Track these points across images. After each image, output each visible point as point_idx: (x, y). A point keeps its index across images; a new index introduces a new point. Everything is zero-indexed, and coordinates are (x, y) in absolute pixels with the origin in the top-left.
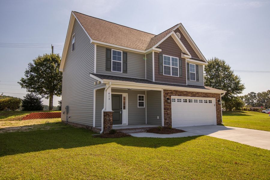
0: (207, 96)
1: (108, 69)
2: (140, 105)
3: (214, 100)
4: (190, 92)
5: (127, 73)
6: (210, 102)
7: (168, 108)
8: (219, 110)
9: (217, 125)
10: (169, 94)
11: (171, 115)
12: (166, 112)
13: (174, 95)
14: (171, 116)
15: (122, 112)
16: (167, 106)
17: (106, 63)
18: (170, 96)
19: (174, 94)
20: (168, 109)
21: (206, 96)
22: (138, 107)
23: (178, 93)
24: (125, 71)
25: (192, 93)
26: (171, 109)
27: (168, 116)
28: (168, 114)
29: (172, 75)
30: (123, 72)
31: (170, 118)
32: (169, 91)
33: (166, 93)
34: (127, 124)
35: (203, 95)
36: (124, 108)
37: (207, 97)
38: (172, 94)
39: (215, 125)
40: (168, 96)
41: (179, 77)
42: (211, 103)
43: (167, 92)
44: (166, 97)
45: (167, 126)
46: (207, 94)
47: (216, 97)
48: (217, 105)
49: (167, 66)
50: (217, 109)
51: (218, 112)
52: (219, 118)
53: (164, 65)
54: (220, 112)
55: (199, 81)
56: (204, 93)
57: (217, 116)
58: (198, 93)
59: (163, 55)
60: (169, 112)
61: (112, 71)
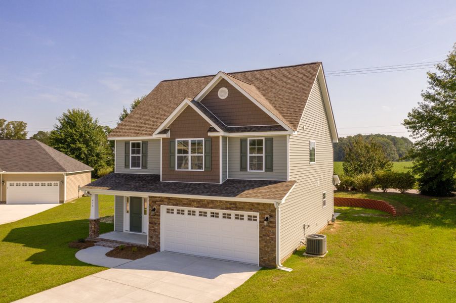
0: (236, 207)
4: (194, 201)
5: (147, 168)
6: (252, 218)
8: (268, 238)
10: (157, 203)
12: (152, 227)
13: (165, 205)
14: (160, 234)
16: (154, 220)
18: (160, 206)
19: (166, 203)
20: (155, 223)
21: (234, 207)
23: (172, 201)
24: (145, 166)
26: (159, 224)
27: (155, 233)
28: (154, 231)
30: (142, 168)
31: (158, 237)
32: (157, 199)
33: (153, 202)
35: (224, 206)
36: (145, 213)
37: (236, 210)
38: (162, 203)
39: (257, 266)
40: (156, 205)
42: (255, 220)
43: (154, 200)
45: (153, 247)
47: (262, 210)
48: (263, 228)
49: (183, 155)
50: (264, 235)
51: (265, 242)
52: (268, 253)
53: (177, 155)
54: (273, 242)
55: (274, 171)
56: (226, 202)
57: (260, 249)
58: (212, 201)
59: (177, 140)
60: (156, 227)
61: (130, 167)
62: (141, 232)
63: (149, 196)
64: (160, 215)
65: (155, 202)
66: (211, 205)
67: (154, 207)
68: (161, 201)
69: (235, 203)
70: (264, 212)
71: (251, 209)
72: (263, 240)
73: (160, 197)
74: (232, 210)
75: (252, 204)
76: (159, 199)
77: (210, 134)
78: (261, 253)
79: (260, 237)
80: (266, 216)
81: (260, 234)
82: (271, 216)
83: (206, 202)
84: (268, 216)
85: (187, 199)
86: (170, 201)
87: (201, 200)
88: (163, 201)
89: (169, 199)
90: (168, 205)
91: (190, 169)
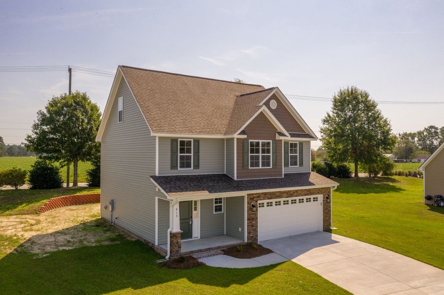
1: (174, 166)
2: (216, 210)
3: (320, 197)
5: (199, 168)
6: (315, 199)
8: (327, 211)
9: (324, 231)
10: (254, 199)
11: (257, 226)
12: (251, 223)
14: (257, 228)
15: (192, 222)
16: (252, 216)
17: (171, 160)
18: (257, 202)
19: (262, 198)
20: (253, 219)
21: (309, 193)
24: (197, 166)
26: (257, 218)
27: (253, 228)
28: (252, 226)
29: (262, 166)
30: (194, 168)
31: (256, 230)
33: (250, 199)
34: (199, 237)
36: (196, 217)
39: (321, 232)
40: (254, 202)
41: (271, 167)
42: (317, 200)
43: (252, 197)
44: (251, 203)
47: (324, 192)
48: (324, 204)
49: (255, 154)
50: (325, 209)
51: (326, 213)
52: (327, 220)
53: (250, 155)
55: (304, 166)
56: (305, 190)
57: (323, 219)
58: (296, 191)
59: (250, 141)
60: (254, 222)
61: (179, 169)
62: (191, 237)
63: (248, 195)
64: (257, 210)
65: (253, 199)
68: (258, 197)
70: (325, 194)
71: (318, 193)
72: (324, 213)
73: (256, 194)
78: (324, 222)
79: (323, 211)
80: (326, 196)
81: (323, 209)
82: (328, 196)
83: (292, 193)
85: (279, 192)
87: (289, 191)
89: (265, 194)
90: (264, 199)
91: (260, 167)
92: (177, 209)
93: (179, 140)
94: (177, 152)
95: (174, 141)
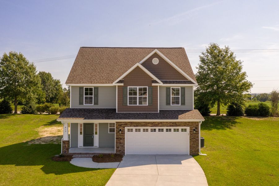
0: (176, 125)
1: (81, 103)
3: (188, 129)
4: (149, 123)
5: (98, 104)
7: (121, 138)
8: (194, 140)
9: (190, 155)
10: (122, 126)
11: (124, 144)
12: (119, 141)
13: (128, 126)
16: (120, 136)
18: (124, 127)
21: (174, 125)
22: (109, 133)
23: (133, 124)
24: (96, 103)
25: (152, 123)
26: (124, 138)
27: (120, 145)
28: (120, 143)
29: (139, 104)
30: (94, 104)
31: (123, 146)
32: (122, 123)
33: (119, 125)
34: (98, 147)
36: (96, 133)
38: (126, 126)
39: (188, 155)
40: (122, 127)
41: (147, 105)
42: (186, 131)
43: (120, 124)
44: (119, 128)
45: (119, 153)
46: (176, 123)
47: (191, 125)
48: (192, 135)
49: (133, 96)
50: (192, 139)
51: (193, 142)
52: (195, 147)
53: (128, 96)
54: (197, 142)
55: (186, 105)
56: (170, 122)
57: (190, 146)
58: (161, 123)
59: (128, 87)
60: (122, 141)
61: (84, 104)
62: (93, 146)
63: (116, 122)
64: (124, 133)
65: (121, 125)
66: (160, 125)
67: (120, 129)
68: (125, 124)
69: (175, 123)
70: (192, 126)
71: (185, 125)
72: (191, 141)
73: (124, 122)
74: (174, 126)
75: (186, 123)
76: (124, 123)
77: (153, 84)
78: (190, 148)
79: (190, 139)
80: (193, 128)
81: (190, 138)
82: (196, 128)
83: (157, 123)
84: (195, 128)
85: (144, 122)
86: (132, 124)
87: (154, 122)
88: (126, 124)
89: (131, 123)
90: (130, 126)
91: (138, 105)
92: (66, 127)
93: (84, 87)
94: (83, 95)
95: (81, 88)
